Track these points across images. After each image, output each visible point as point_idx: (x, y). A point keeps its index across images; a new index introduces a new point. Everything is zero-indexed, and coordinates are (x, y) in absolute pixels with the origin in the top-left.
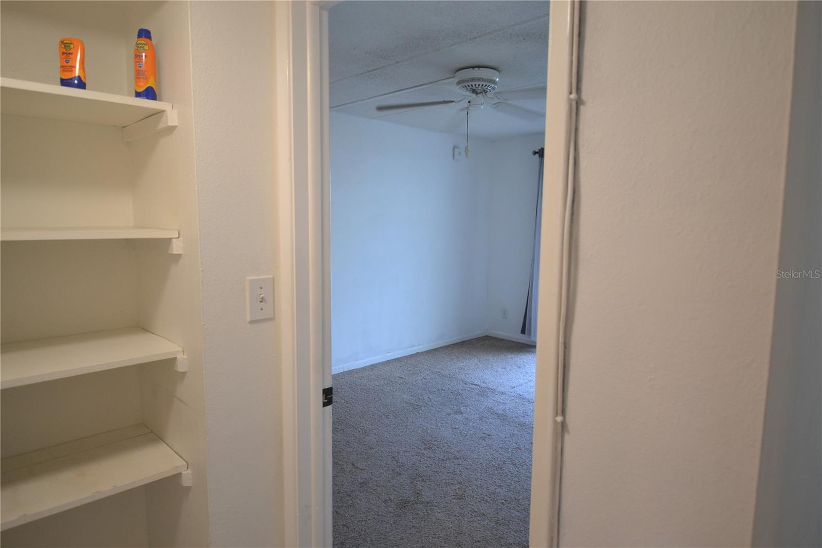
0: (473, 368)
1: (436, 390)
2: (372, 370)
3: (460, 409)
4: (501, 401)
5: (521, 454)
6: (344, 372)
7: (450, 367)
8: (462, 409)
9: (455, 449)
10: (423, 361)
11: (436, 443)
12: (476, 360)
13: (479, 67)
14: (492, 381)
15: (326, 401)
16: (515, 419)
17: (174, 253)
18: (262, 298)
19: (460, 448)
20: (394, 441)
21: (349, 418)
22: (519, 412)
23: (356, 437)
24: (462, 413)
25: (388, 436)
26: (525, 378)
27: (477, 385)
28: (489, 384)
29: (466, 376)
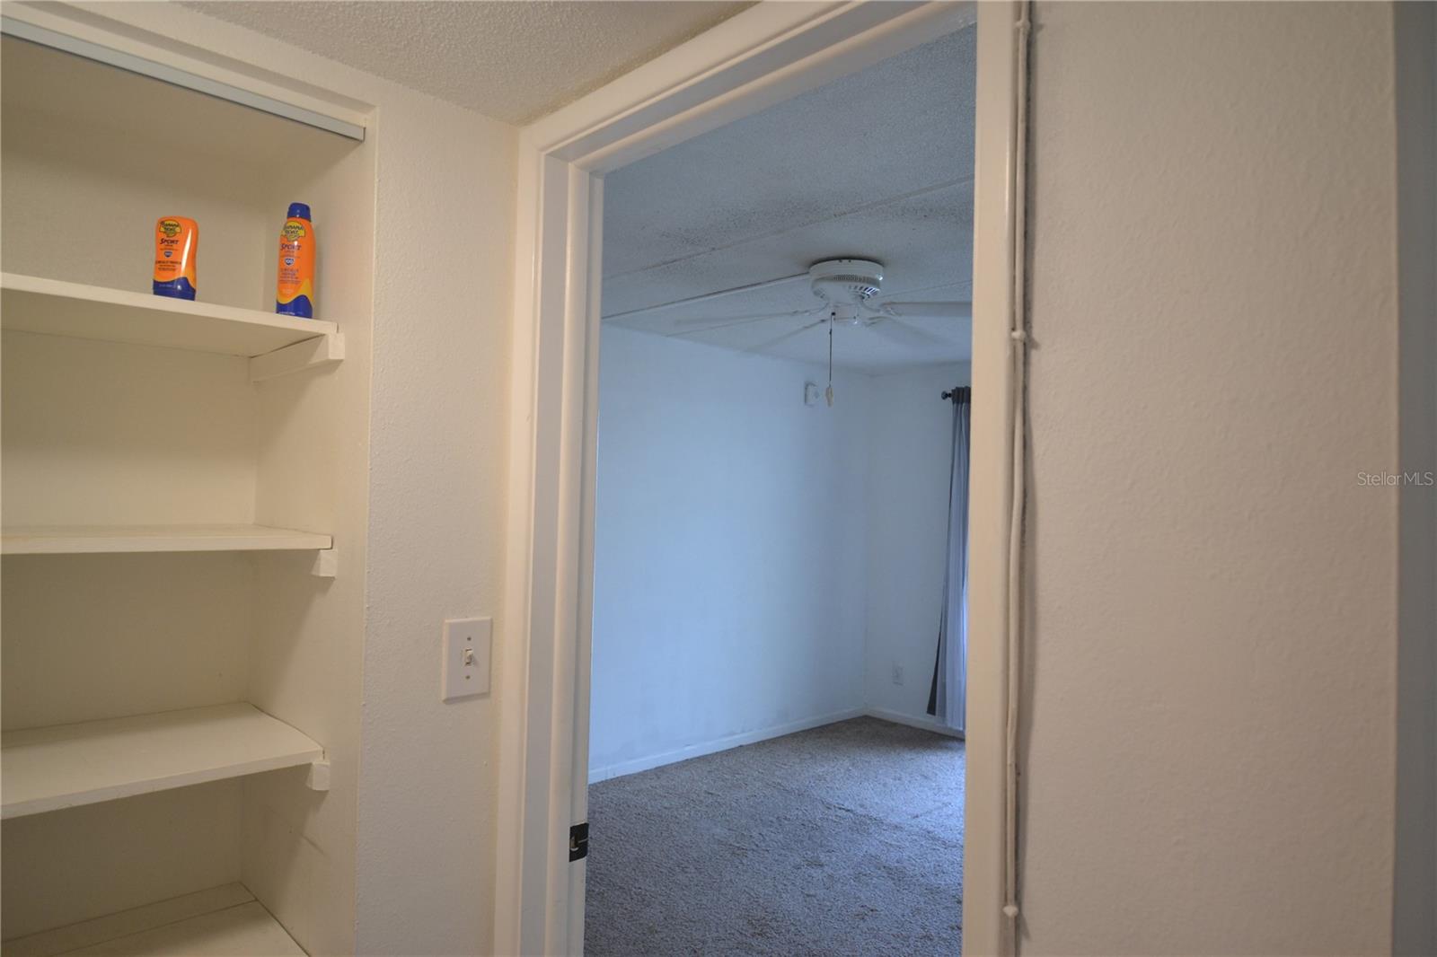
0: (842, 778)
1: (774, 820)
2: (659, 778)
3: (818, 857)
4: (893, 843)
5: (931, 948)
6: (606, 781)
7: (800, 774)
8: (823, 858)
9: (809, 936)
10: (751, 761)
11: (774, 924)
12: (847, 763)
13: (850, 258)
14: (877, 803)
15: (577, 849)
16: (921, 879)
17: (322, 575)
18: (471, 657)
19: (818, 935)
20: (696, 919)
21: (613, 870)
22: (927, 865)
23: (626, 909)
24: (822, 866)
25: (685, 909)
26: (937, 798)
27: (848, 811)
28: (871, 810)
29: (828, 792)
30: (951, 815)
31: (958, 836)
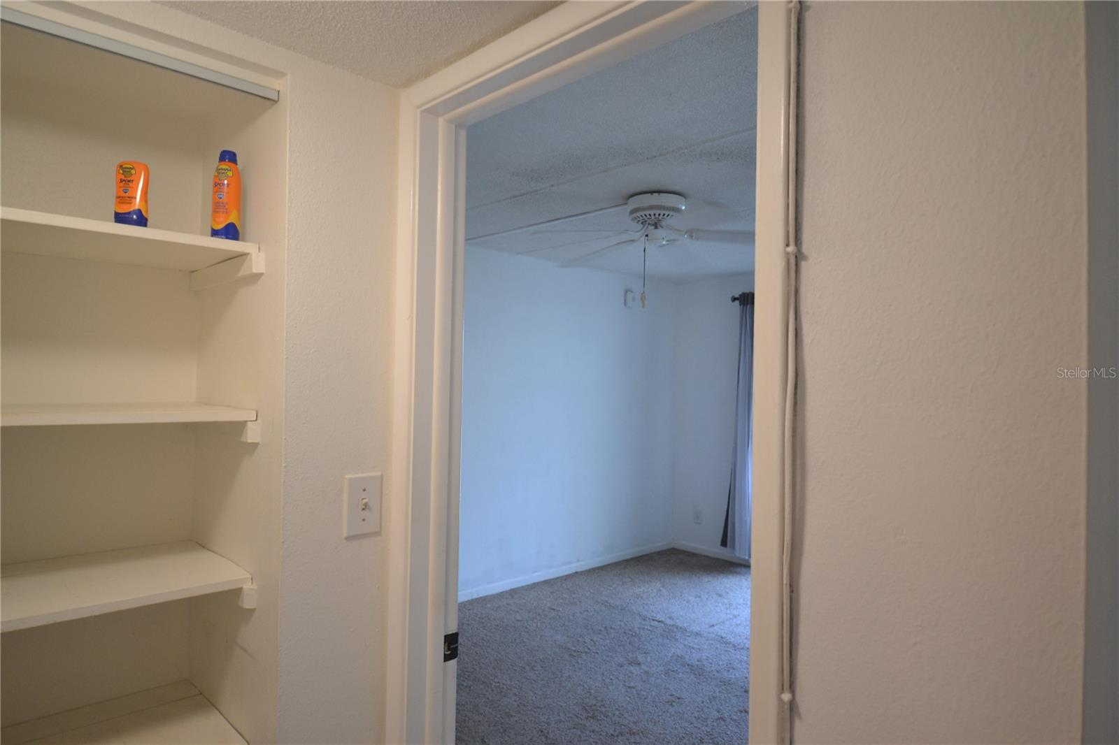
0: (655, 596)
1: (603, 629)
2: (513, 597)
3: (636, 658)
4: (695, 646)
5: (725, 727)
6: (472, 600)
7: (622, 594)
8: (640, 658)
9: (630, 718)
10: (584, 584)
11: (603, 709)
12: (658, 584)
13: (659, 192)
14: (682, 616)
15: (449, 652)
16: (716, 674)
17: (249, 441)
18: (366, 505)
19: (637, 718)
20: (542, 706)
21: (478, 669)
22: (721, 663)
23: (488, 699)
24: (639, 664)
25: (534, 698)
26: (729, 611)
27: (659, 622)
28: (678, 621)
29: (644, 608)
30: (740, 624)
31: (745, 641)
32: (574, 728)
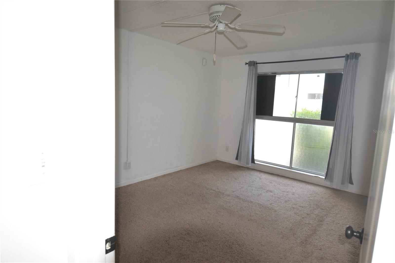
0: (211, 180)
12: (213, 175)
14: (222, 188)
26: (239, 186)
27: (213, 190)
28: (220, 190)
29: (207, 184)
30: (244, 191)
31: (246, 198)
32: (180, 239)
